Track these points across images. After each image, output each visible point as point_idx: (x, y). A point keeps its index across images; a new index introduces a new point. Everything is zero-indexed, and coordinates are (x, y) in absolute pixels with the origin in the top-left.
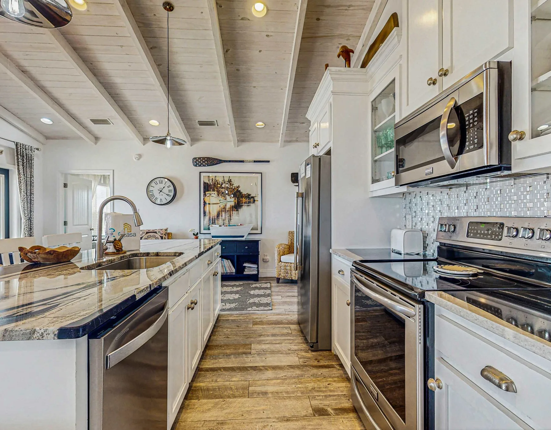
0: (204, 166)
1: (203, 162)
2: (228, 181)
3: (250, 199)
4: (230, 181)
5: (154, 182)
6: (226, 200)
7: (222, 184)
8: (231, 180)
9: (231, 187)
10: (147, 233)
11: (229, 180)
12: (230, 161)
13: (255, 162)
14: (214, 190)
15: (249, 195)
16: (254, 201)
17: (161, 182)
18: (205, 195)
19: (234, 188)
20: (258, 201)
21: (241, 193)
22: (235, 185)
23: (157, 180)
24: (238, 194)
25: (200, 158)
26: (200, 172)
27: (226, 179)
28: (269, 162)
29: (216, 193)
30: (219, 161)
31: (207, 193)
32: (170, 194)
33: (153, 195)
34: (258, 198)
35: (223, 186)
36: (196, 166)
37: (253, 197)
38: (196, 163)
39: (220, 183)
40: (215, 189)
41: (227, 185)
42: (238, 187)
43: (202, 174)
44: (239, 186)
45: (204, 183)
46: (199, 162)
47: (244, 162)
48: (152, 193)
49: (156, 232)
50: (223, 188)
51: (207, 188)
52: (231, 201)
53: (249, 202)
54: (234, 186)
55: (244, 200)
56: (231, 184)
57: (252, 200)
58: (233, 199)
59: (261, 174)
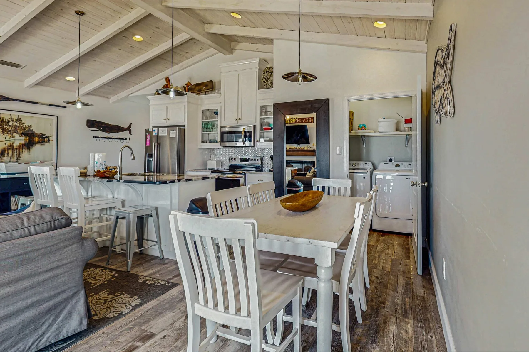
2: (17, 120)
3: (44, 139)
4: (19, 120)
6: (14, 138)
7: (9, 122)
8: (20, 119)
9: (21, 126)
11: (18, 118)
12: (20, 101)
13: (50, 105)
15: (43, 135)
16: (49, 141)
19: (24, 127)
20: (53, 140)
21: (33, 132)
22: (26, 124)
24: (30, 133)
27: (15, 118)
28: (65, 107)
30: (7, 99)
34: (54, 138)
35: (10, 124)
37: (47, 137)
39: (6, 120)
41: (16, 124)
44: (31, 126)
47: (38, 104)
50: (10, 126)
52: (20, 140)
53: (44, 141)
54: (24, 124)
55: (37, 139)
56: (20, 123)
57: (46, 140)
58: (23, 138)
59: (56, 117)
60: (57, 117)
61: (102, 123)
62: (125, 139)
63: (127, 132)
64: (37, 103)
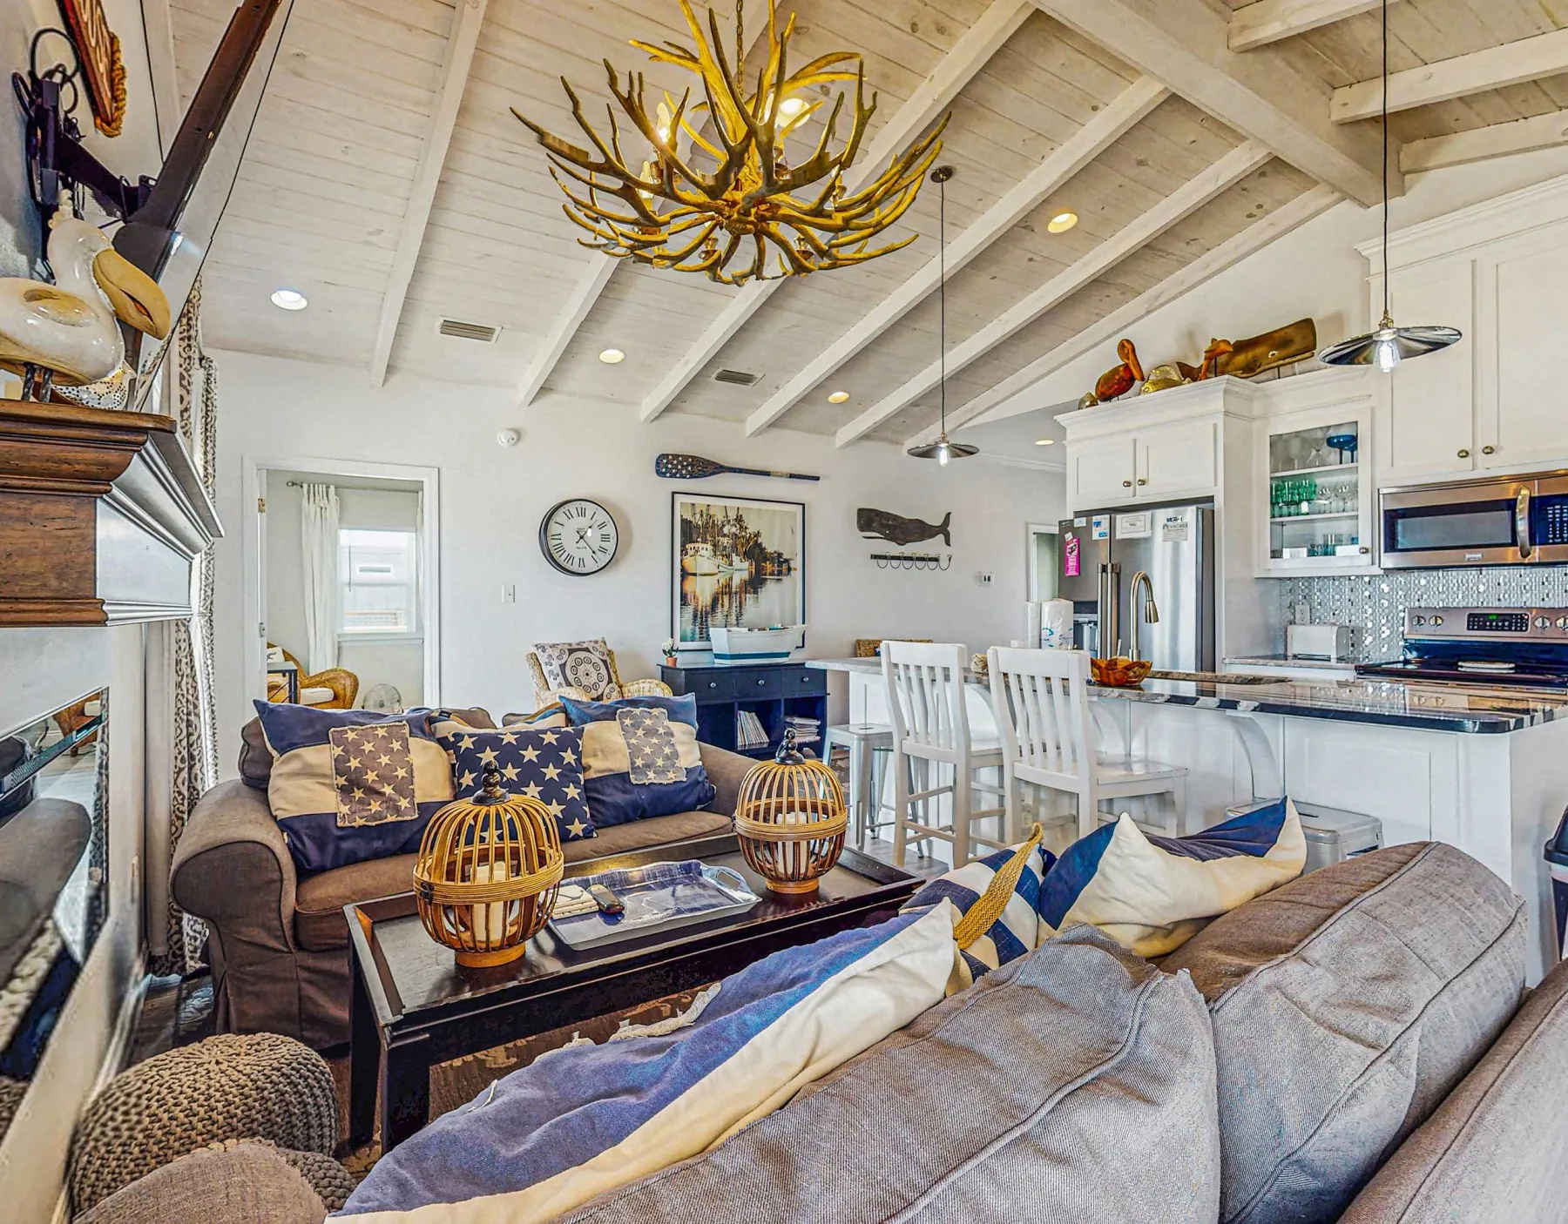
0: (683, 477)
1: (683, 466)
2: (736, 520)
3: (782, 565)
4: (739, 519)
5: (562, 509)
6: (732, 565)
7: (723, 526)
8: (741, 516)
9: (743, 533)
11: (737, 516)
12: (741, 471)
13: (791, 476)
14: (705, 541)
15: (780, 555)
16: (789, 569)
17: (582, 513)
18: (684, 551)
19: (748, 535)
20: (796, 570)
21: (762, 550)
22: (751, 530)
23: (572, 507)
24: (757, 551)
25: (676, 456)
26: (673, 493)
27: (732, 515)
28: (817, 479)
29: (709, 546)
30: (719, 469)
31: (688, 546)
32: (604, 545)
33: (560, 548)
34: (797, 564)
35: (726, 530)
36: (662, 475)
37: (787, 561)
38: (667, 468)
39: (719, 522)
40: (709, 538)
41: (734, 529)
42: (757, 535)
43: (679, 499)
44: (758, 532)
45: (684, 521)
46: (670, 465)
47: (770, 475)
48: (559, 541)
50: (725, 536)
51: (689, 533)
52: (741, 569)
53: (780, 573)
54: (747, 530)
55: (769, 566)
56: (741, 527)
57: (785, 567)
58: (747, 564)
59: (802, 507)
60: (804, 505)
61: (888, 516)
62: (937, 560)
64: (768, 474)
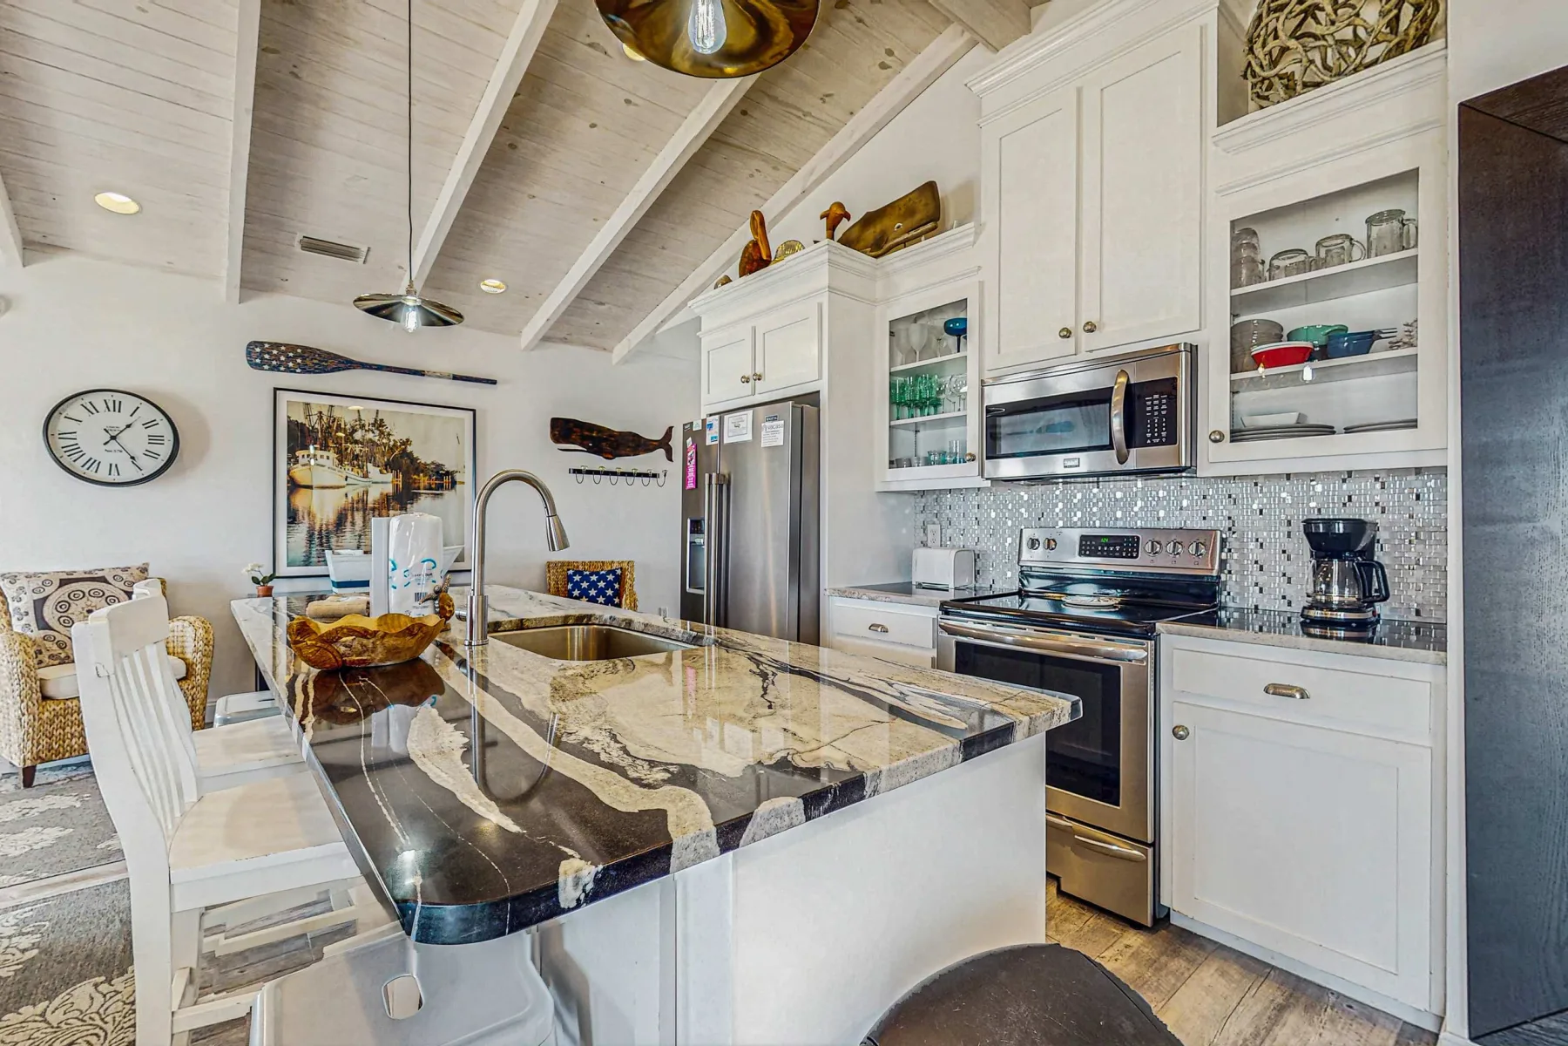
0: (288, 370)
1: (288, 357)
2: (374, 425)
3: (443, 480)
4: (379, 424)
5: (79, 401)
6: (367, 477)
7: (354, 431)
8: (382, 420)
9: (384, 441)
10: (63, 583)
11: (376, 420)
12: (379, 368)
13: (455, 378)
14: (325, 447)
15: (439, 466)
16: (454, 483)
17: (118, 407)
18: (292, 459)
19: (392, 443)
20: (463, 483)
21: (413, 460)
22: (398, 435)
23: (98, 400)
24: (405, 461)
25: (276, 345)
26: (276, 389)
27: (368, 419)
28: (494, 382)
29: (332, 455)
30: (347, 364)
31: (299, 453)
32: (155, 448)
33: (75, 450)
34: (467, 475)
35: (358, 436)
36: (259, 367)
37: (448, 473)
38: (262, 359)
39: (348, 427)
40: (331, 445)
41: (370, 435)
42: (407, 442)
43: (284, 397)
44: (408, 440)
45: (290, 422)
46: (264, 355)
47: (424, 375)
48: (73, 442)
49: (103, 580)
50: (356, 442)
51: (300, 437)
52: (382, 483)
53: (440, 487)
54: (391, 437)
55: (423, 480)
56: (382, 433)
57: (446, 480)
58: (389, 477)
59: (472, 412)
60: (474, 411)
61: (592, 427)
62: (655, 476)
63: (661, 452)
64: (421, 373)
